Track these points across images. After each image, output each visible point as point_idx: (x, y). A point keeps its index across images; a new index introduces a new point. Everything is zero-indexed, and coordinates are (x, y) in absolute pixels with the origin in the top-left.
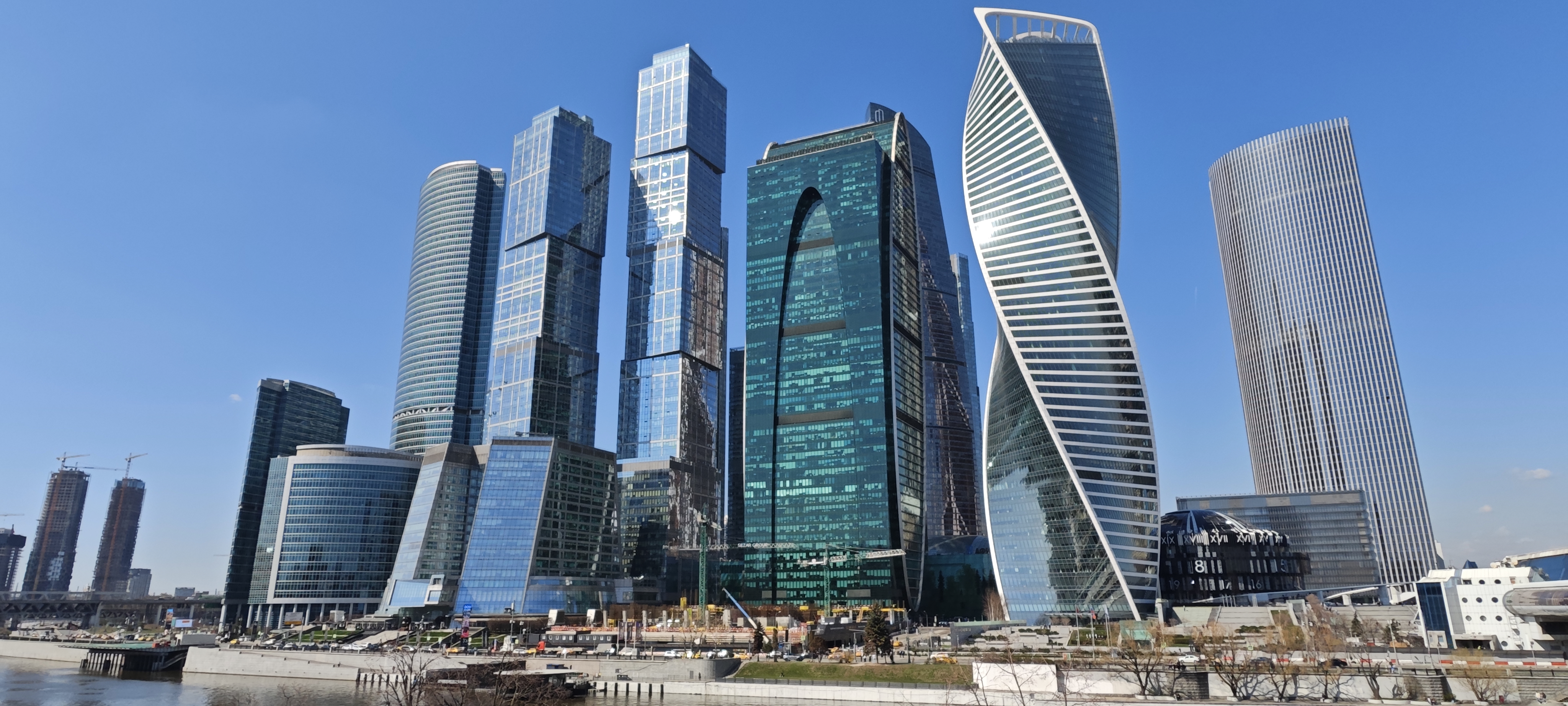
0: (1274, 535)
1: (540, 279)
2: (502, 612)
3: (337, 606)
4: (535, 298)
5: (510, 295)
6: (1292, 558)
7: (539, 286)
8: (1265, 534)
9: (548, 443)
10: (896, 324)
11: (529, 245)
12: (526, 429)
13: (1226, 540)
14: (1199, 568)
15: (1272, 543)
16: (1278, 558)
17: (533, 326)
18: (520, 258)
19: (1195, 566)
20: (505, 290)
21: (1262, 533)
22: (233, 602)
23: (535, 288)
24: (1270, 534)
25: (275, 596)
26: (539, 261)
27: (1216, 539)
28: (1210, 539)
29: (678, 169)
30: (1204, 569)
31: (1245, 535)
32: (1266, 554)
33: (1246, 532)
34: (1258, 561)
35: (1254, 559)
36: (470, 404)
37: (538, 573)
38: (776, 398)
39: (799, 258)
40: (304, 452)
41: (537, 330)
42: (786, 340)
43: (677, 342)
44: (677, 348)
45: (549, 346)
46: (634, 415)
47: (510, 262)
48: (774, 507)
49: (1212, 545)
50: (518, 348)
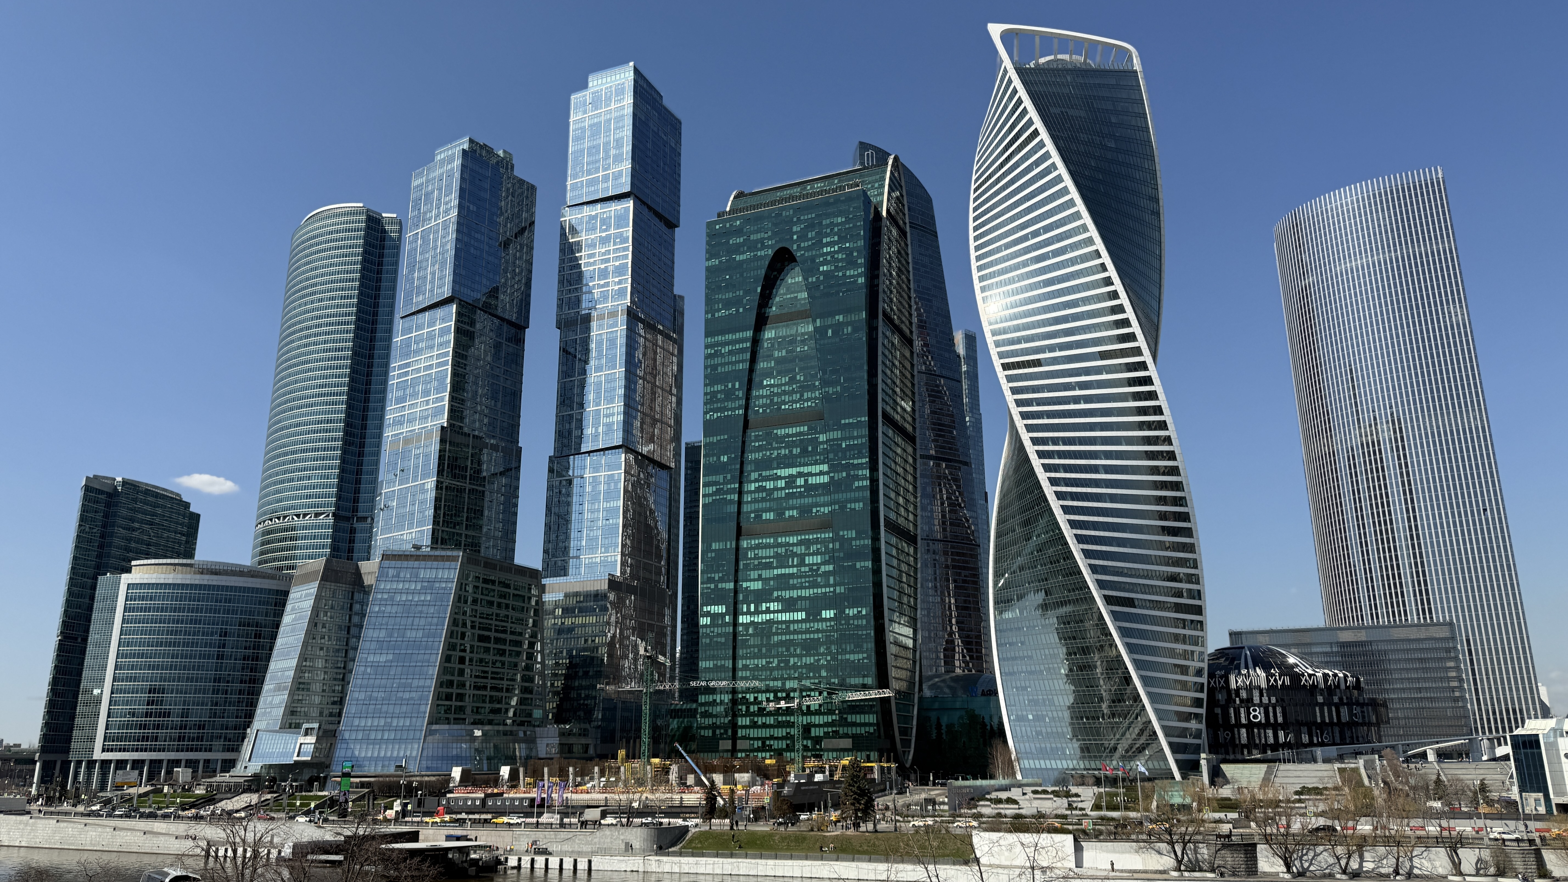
0: (1345, 676)
1: (446, 354)
2: (392, 770)
3: (183, 763)
4: (440, 377)
5: (407, 373)
6: (1367, 705)
7: (445, 363)
8: (1335, 675)
9: (454, 559)
11: (432, 312)
12: (426, 540)
13: (1287, 681)
14: (1255, 717)
15: (1343, 686)
16: (1350, 704)
17: (437, 412)
18: (419, 327)
19: (1249, 713)
20: (400, 368)
21: (1331, 673)
22: (50, 757)
23: (439, 365)
24: (1341, 675)
25: (103, 751)
26: (443, 332)
27: (1275, 680)
28: (1268, 681)
29: (620, 220)
30: (1261, 718)
31: (1310, 676)
32: (1336, 699)
33: (1311, 672)
34: (1326, 708)
35: (1321, 706)
36: (355, 510)
37: (438, 722)
38: (739, 503)
39: (767, 334)
40: (140, 568)
41: (442, 418)
42: (751, 434)
43: (619, 434)
44: (619, 442)
45: (456, 439)
46: (565, 523)
47: (407, 333)
48: (735, 636)
49: (1271, 688)
50: (417, 440)
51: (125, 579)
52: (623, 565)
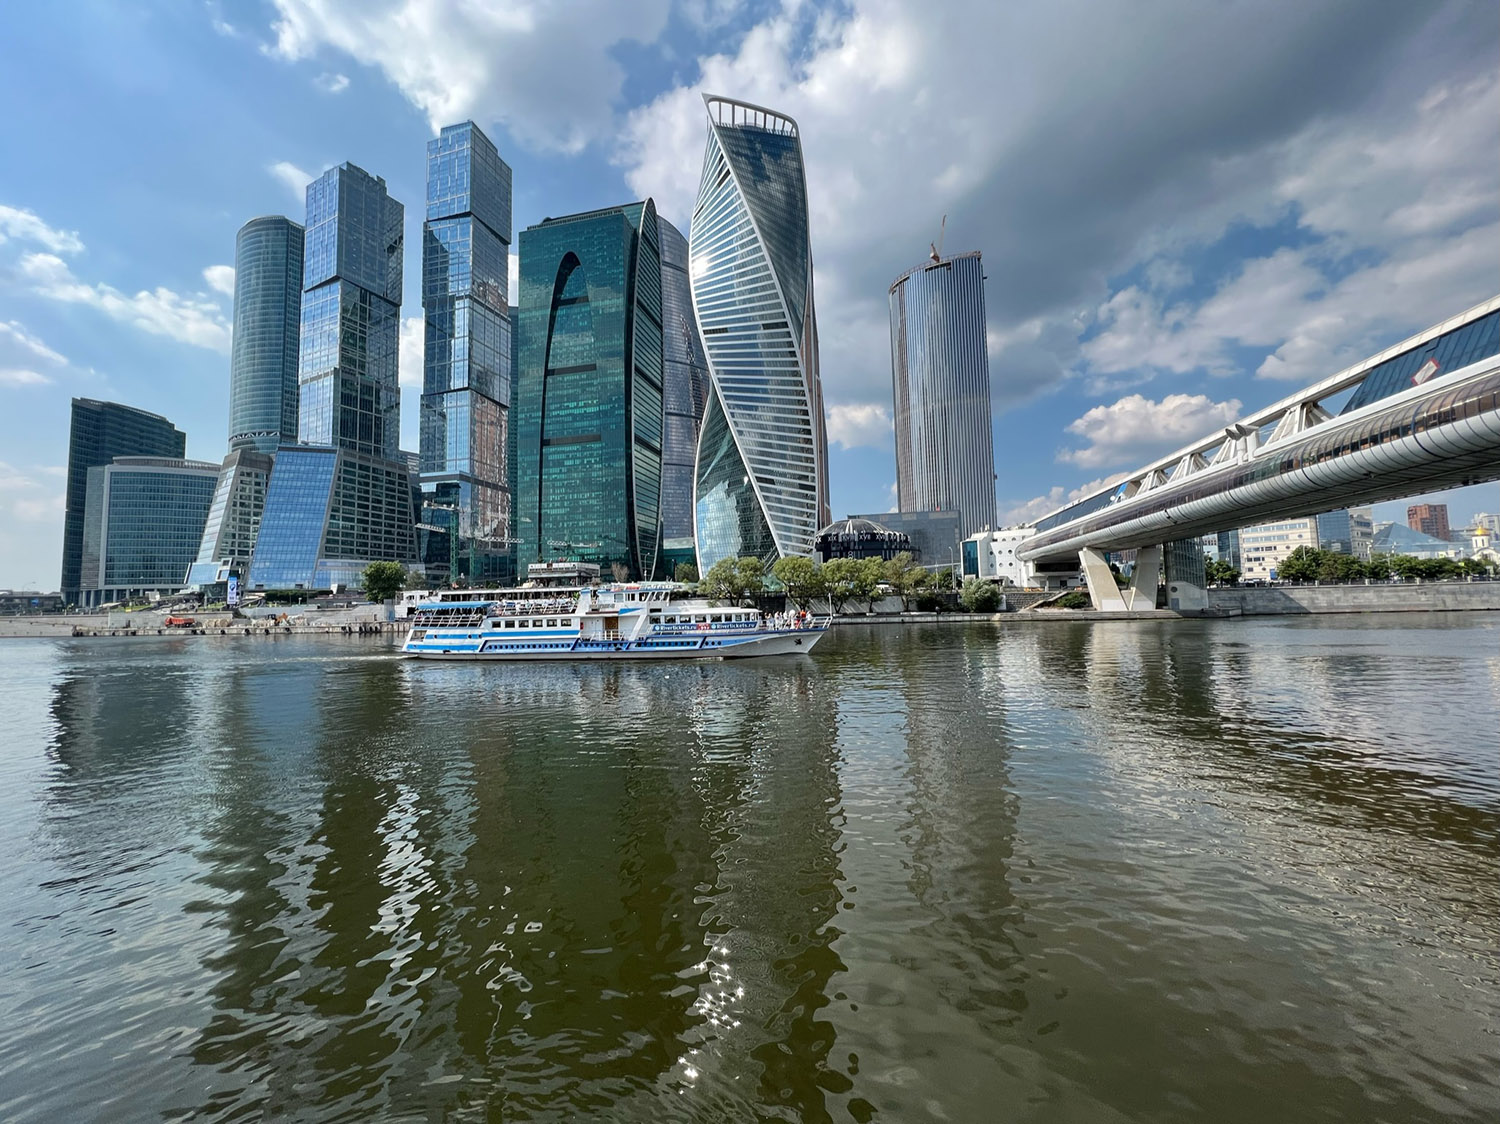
0: (902, 535)
1: (335, 318)
4: (332, 334)
5: (311, 330)
7: (335, 324)
8: (896, 534)
10: (637, 369)
11: (326, 287)
12: (329, 441)
13: (869, 537)
15: (898, 540)
17: (331, 358)
18: (317, 299)
21: (893, 533)
23: (330, 325)
24: (899, 534)
25: (106, 584)
26: (333, 302)
27: (864, 537)
29: (464, 232)
33: (882, 532)
37: (327, 557)
38: (543, 425)
39: (561, 312)
40: (120, 462)
41: (335, 362)
42: (550, 379)
43: (466, 380)
44: (466, 385)
45: (347, 377)
46: (433, 439)
47: (308, 303)
48: (540, 509)
49: (860, 541)
50: (319, 377)
51: (108, 469)
52: (472, 466)
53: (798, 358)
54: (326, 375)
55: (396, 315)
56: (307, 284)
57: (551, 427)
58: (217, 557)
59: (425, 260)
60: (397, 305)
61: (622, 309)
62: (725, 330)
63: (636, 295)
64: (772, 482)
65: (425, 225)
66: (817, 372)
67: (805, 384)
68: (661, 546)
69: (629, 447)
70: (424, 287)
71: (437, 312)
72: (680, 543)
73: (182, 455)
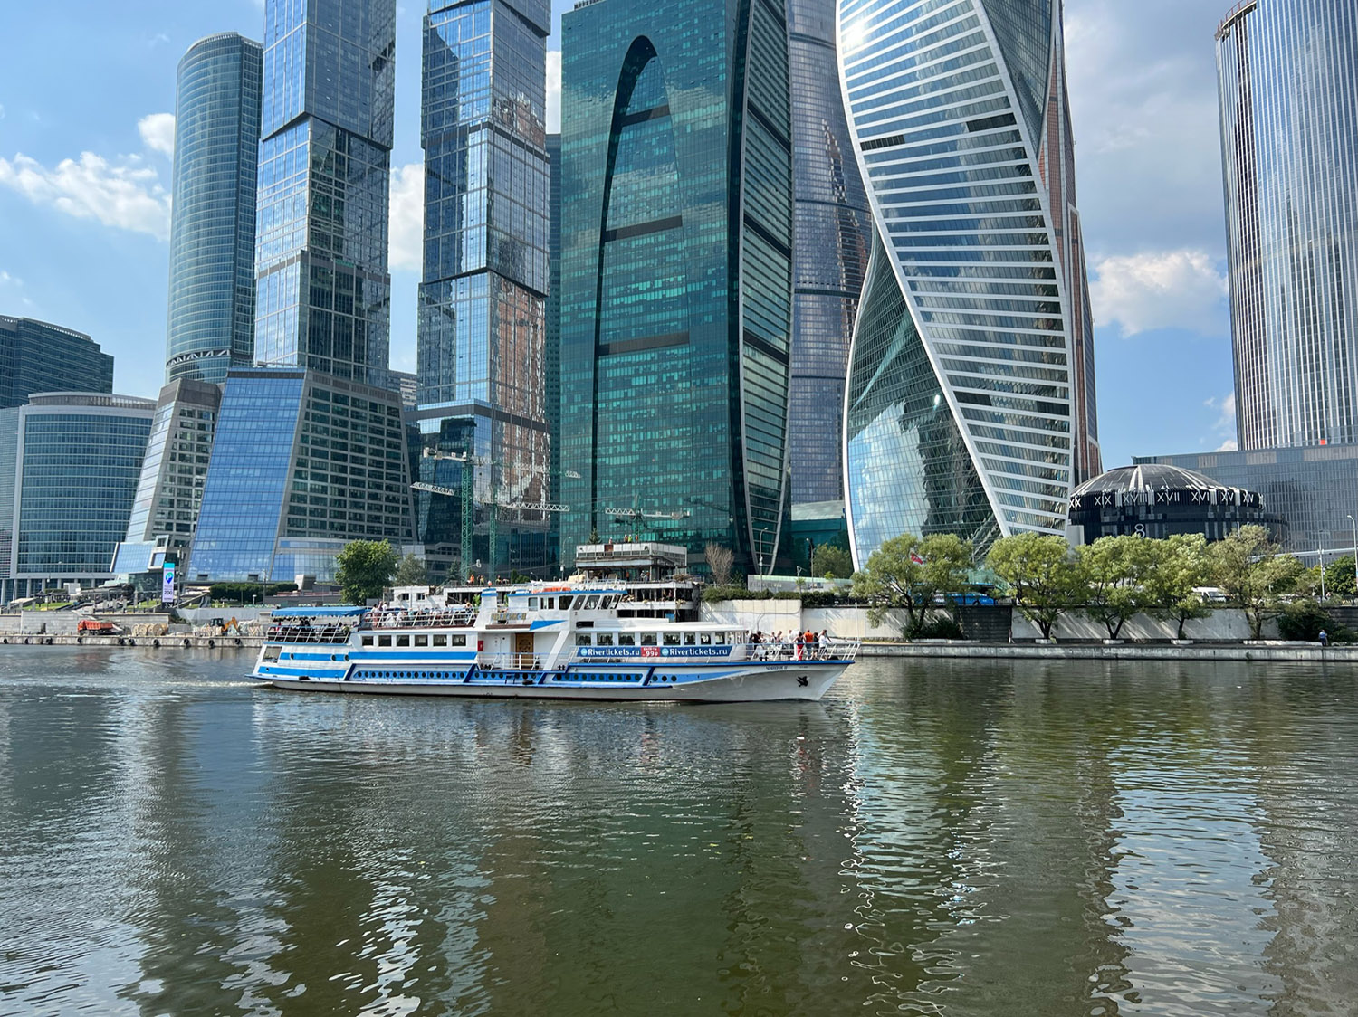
10: (747, 219)
11: (289, 132)
13: (1177, 498)
16: (1243, 520)
18: (279, 149)
19: (1134, 531)
21: (1226, 490)
23: (298, 187)
24: (1237, 491)
27: (1164, 497)
29: (481, 25)
31: (1202, 492)
32: (1228, 515)
34: (1216, 524)
35: (1212, 521)
37: (291, 534)
38: (598, 321)
39: (626, 136)
40: (38, 401)
41: (303, 243)
42: (609, 247)
43: (484, 257)
44: (484, 265)
45: (320, 263)
46: (436, 351)
47: (269, 157)
48: (594, 457)
49: (1158, 504)
50: (282, 266)
51: (24, 410)
52: (492, 392)
53: (1035, 176)
54: (291, 262)
55: (385, 165)
56: (266, 129)
57: (611, 325)
58: (151, 534)
59: (425, 75)
60: (386, 149)
61: (724, 121)
62: (899, 140)
63: (747, 95)
64: (985, 400)
65: (426, 21)
66: (1072, 198)
67: (1048, 222)
68: (787, 516)
69: (734, 352)
70: (423, 117)
71: (443, 153)
72: (820, 510)
73: (109, 388)
